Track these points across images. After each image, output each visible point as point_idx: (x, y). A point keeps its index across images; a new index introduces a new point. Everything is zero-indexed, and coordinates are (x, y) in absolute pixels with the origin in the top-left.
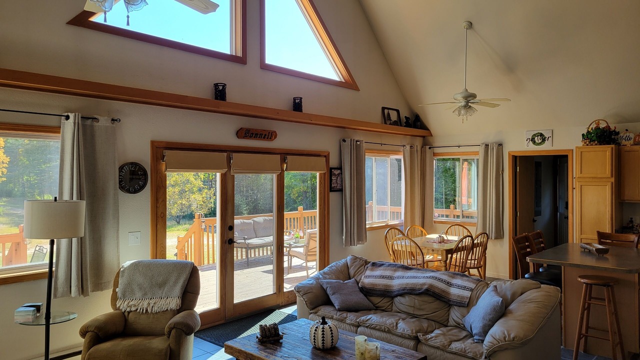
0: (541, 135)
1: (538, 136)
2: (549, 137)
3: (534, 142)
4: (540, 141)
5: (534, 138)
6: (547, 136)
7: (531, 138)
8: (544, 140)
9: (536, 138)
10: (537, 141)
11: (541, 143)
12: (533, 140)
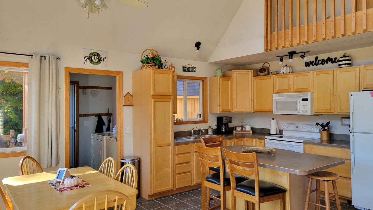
0: (98, 55)
1: (95, 55)
2: (104, 58)
3: (91, 61)
4: (97, 61)
5: (92, 57)
6: (102, 56)
7: (88, 56)
8: (100, 60)
9: (93, 57)
10: (94, 60)
11: (97, 62)
12: (90, 58)
